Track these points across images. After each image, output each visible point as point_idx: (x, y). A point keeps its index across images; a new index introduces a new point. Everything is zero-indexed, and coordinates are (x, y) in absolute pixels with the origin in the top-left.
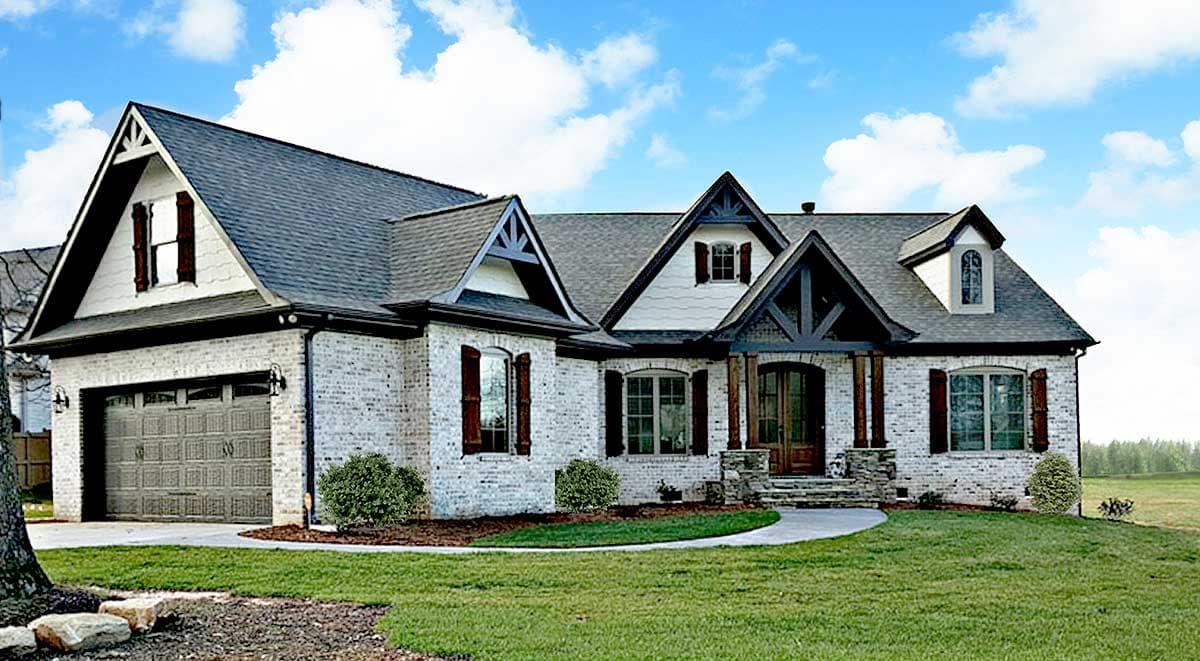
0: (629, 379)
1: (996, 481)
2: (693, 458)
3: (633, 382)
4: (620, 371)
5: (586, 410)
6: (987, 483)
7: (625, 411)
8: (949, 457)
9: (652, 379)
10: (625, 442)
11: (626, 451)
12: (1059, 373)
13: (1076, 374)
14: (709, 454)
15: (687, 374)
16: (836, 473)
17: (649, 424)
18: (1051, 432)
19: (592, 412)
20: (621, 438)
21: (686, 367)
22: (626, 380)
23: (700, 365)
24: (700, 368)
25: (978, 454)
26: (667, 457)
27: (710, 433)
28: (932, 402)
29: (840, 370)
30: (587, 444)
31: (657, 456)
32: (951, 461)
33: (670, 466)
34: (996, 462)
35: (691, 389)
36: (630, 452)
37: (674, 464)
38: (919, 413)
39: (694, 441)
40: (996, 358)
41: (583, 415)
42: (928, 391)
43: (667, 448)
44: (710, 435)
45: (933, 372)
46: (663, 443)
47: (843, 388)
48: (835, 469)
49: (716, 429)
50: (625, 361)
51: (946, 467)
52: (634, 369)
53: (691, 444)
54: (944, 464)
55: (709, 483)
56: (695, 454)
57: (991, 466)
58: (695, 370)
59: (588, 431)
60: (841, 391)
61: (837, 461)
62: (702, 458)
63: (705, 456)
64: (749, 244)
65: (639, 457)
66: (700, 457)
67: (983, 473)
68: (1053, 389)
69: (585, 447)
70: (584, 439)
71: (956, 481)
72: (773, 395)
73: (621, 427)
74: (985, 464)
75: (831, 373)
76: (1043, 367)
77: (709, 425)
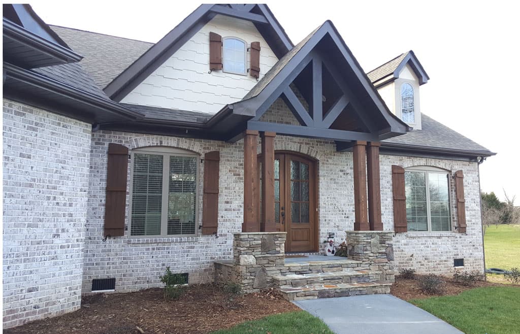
0: (135, 155)
1: (436, 255)
2: (202, 239)
3: (140, 159)
4: (127, 145)
5: (70, 183)
6: (430, 256)
7: (129, 188)
8: (407, 236)
9: (162, 157)
10: (128, 222)
11: (128, 233)
12: (469, 175)
13: (478, 176)
14: (218, 234)
15: (200, 155)
16: (329, 251)
17: (156, 204)
18: (467, 218)
19: (80, 186)
20: (124, 217)
21: (198, 146)
22: (133, 157)
23: (212, 146)
24: (212, 149)
25: (424, 233)
26: (174, 238)
27: (221, 213)
28: (394, 191)
29: (330, 161)
30: (67, 226)
31: (164, 237)
32: (408, 240)
33: (177, 247)
34: (436, 240)
35: (202, 169)
36: (133, 234)
37: (182, 245)
38: (386, 200)
39: (203, 221)
40: (433, 160)
41: (64, 189)
42: (391, 182)
43: (175, 227)
44: (220, 215)
45: (393, 167)
46: (170, 222)
47: (332, 177)
48: (328, 247)
49: (226, 210)
50: (133, 137)
51: (405, 245)
52: (142, 145)
53: (200, 223)
54: (403, 241)
55: (217, 265)
56: (204, 234)
57: (433, 244)
58: (207, 151)
59: (71, 210)
60: (331, 179)
61: (330, 240)
62: (211, 238)
63: (214, 236)
64: (258, 43)
65: (142, 239)
66: (210, 237)
67: (429, 249)
68: (467, 186)
69: (63, 230)
70: (62, 219)
71: (412, 256)
72: (277, 180)
73: (125, 205)
74: (430, 241)
75: (323, 163)
76: (460, 169)
77: (219, 205)
